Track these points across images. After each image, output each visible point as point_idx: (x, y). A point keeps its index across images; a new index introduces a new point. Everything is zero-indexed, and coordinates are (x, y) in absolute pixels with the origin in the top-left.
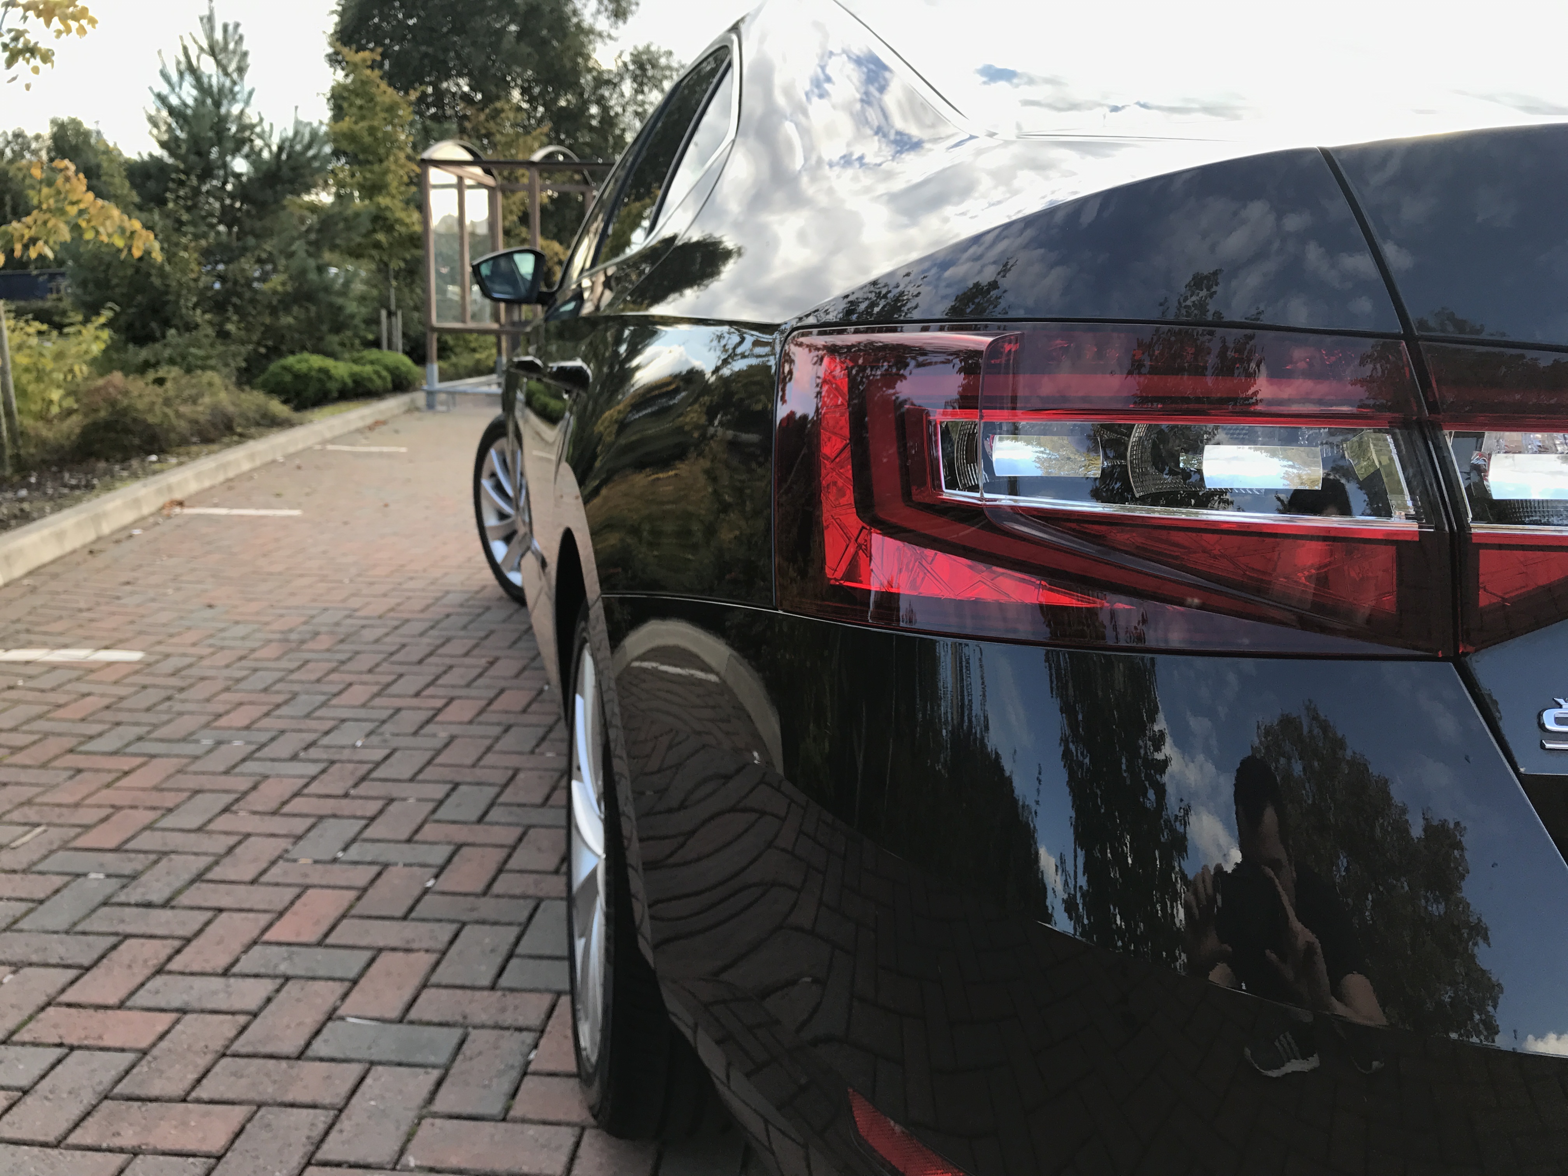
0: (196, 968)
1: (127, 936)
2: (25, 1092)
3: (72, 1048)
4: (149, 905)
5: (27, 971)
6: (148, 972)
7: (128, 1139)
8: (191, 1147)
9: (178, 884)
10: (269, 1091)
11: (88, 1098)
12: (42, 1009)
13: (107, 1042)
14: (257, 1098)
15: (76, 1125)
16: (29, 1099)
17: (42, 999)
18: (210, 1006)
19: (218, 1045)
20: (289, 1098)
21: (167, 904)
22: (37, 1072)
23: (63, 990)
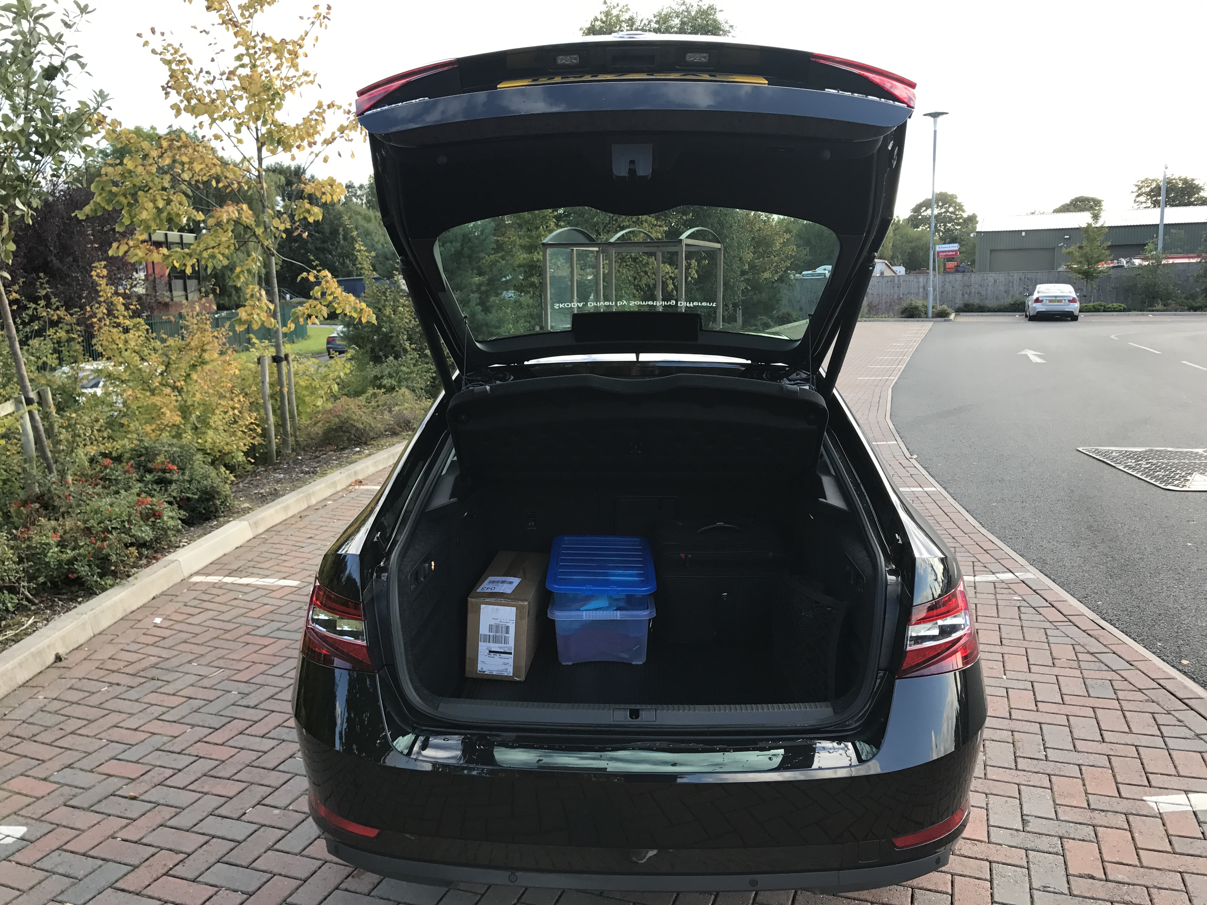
0: (254, 733)
1: (235, 718)
2: (180, 771)
3: (201, 758)
4: (248, 707)
5: (196, 728)
6: (236, 733)
7: (205, 790)
8: (223, 794)
9: (262, 699)
10: (257, 780)
11: (199, 775)
12: (196, 743)
13: (213, 757)
14: (252, 781)
15: (192, 783)
16: (180, 773)
17: (197, 739)
18: (251, 748)
19: (247, 762)
20: (262, 783)
21: (255, 707)
22: (186, 764)
23: (205, 737)
